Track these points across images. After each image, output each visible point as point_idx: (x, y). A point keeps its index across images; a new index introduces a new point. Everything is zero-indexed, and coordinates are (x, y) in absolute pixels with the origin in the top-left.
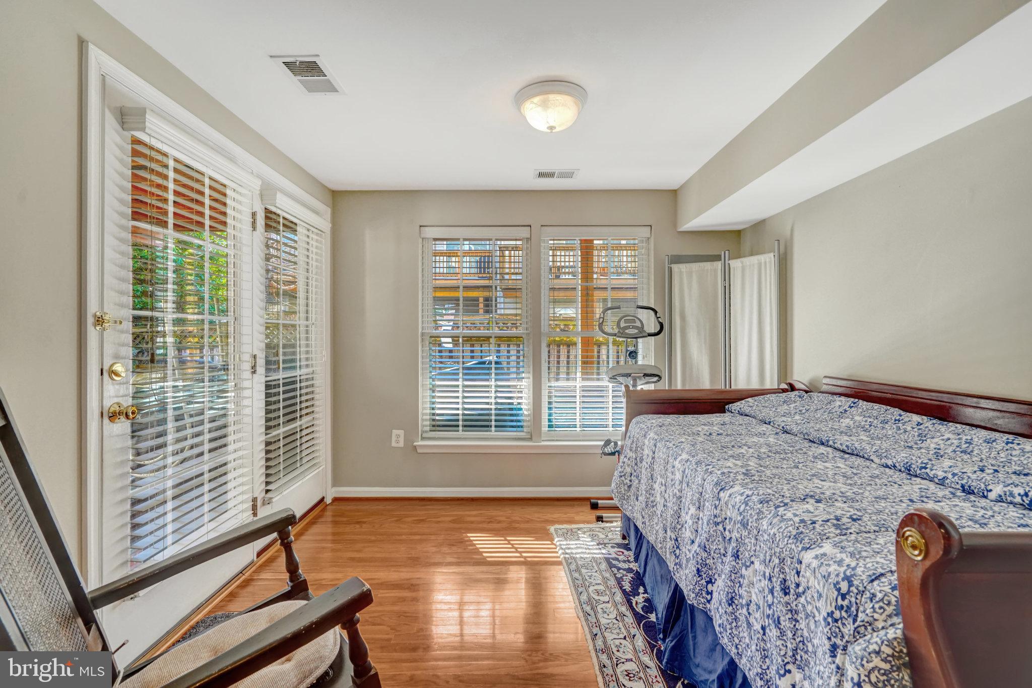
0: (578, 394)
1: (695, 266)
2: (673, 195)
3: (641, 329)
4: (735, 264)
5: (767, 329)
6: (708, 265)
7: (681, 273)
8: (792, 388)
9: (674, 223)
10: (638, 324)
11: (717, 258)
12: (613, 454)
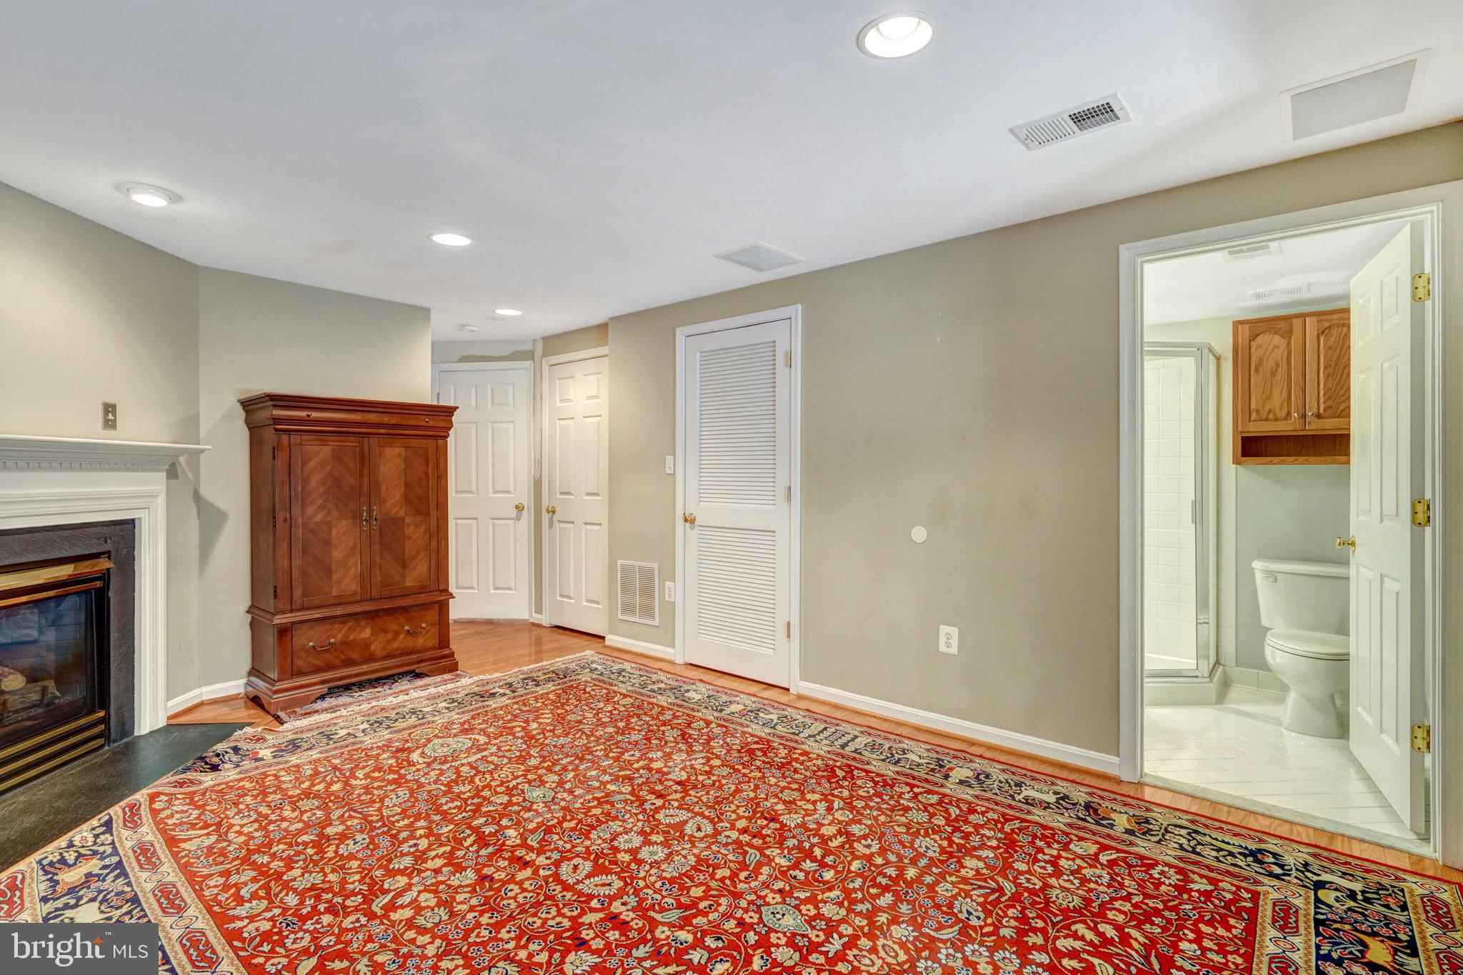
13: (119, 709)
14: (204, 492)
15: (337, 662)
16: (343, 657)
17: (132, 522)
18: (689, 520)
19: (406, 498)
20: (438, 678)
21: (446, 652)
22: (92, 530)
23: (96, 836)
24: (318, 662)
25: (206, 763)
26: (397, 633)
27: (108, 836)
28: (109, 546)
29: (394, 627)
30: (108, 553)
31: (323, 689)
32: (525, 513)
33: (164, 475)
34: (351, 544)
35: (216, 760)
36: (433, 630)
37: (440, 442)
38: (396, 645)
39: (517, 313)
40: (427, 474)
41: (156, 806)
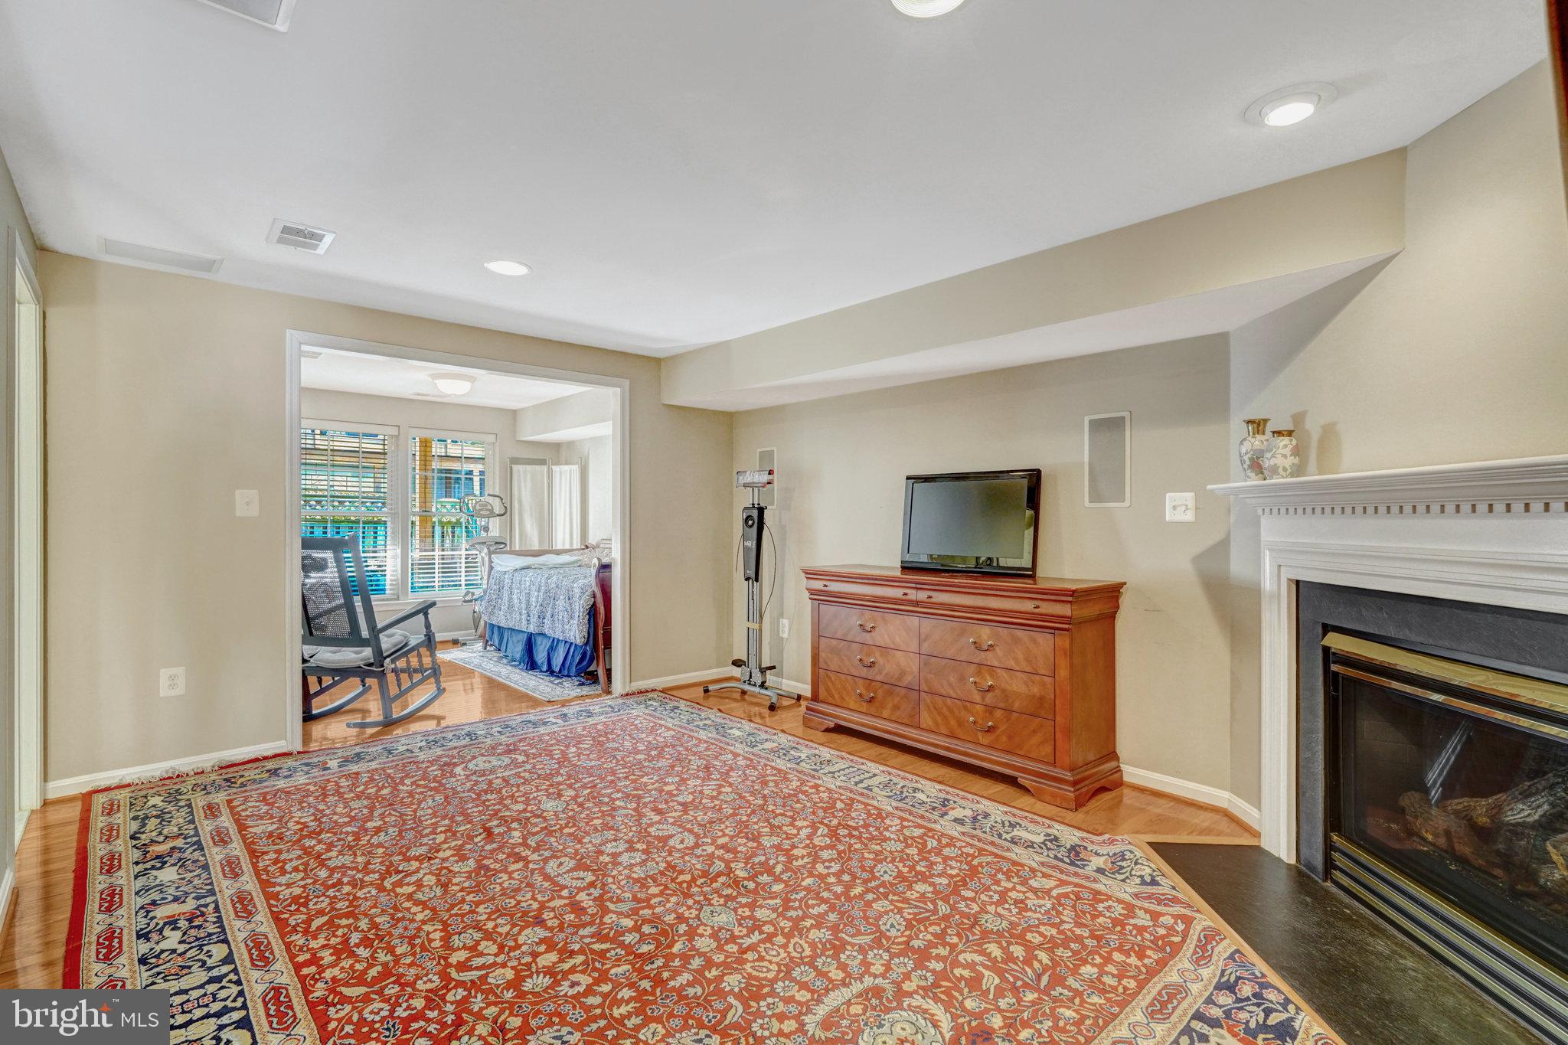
0: (436, 562)
1: (529, 468)
2: (514, 414)
3: (492, 511)
4: (556, 468)
5: (574, 506)
6: (537, 468)
7: (519, 471)
8: (587, 547)
9: (514, 432)
10: (489, 507)
11: (543, 462)
12: (471, 601)
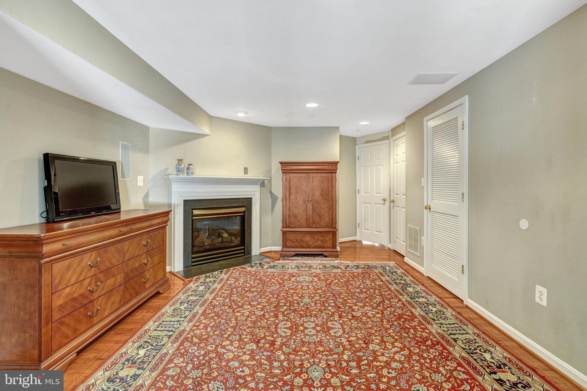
13: (247, 247)
14: (272, 191)
15: (299, 246)
16: (301, 245)
17: (251, 198)
18: (428, 208)
19: (321, 194)
20: (330, 259)
21: (335, 250)
22: (240, 200)
23: (218, 274)
24: (293, 245)
25: (251, 265)
26: (318, 240)
27: (220, 274)
28: (245, 204)
29: (317, 238)
30: (245, 206)
31: (294, 253)
32: (387, 202)
33: (259, 186)
34: (303, 209)
35: (253, 265)
36: (330, 241)
37: (334, 175)
38: (317, 244)
39: (368, 123)
40: (328, 186)
41: (233, 271)
